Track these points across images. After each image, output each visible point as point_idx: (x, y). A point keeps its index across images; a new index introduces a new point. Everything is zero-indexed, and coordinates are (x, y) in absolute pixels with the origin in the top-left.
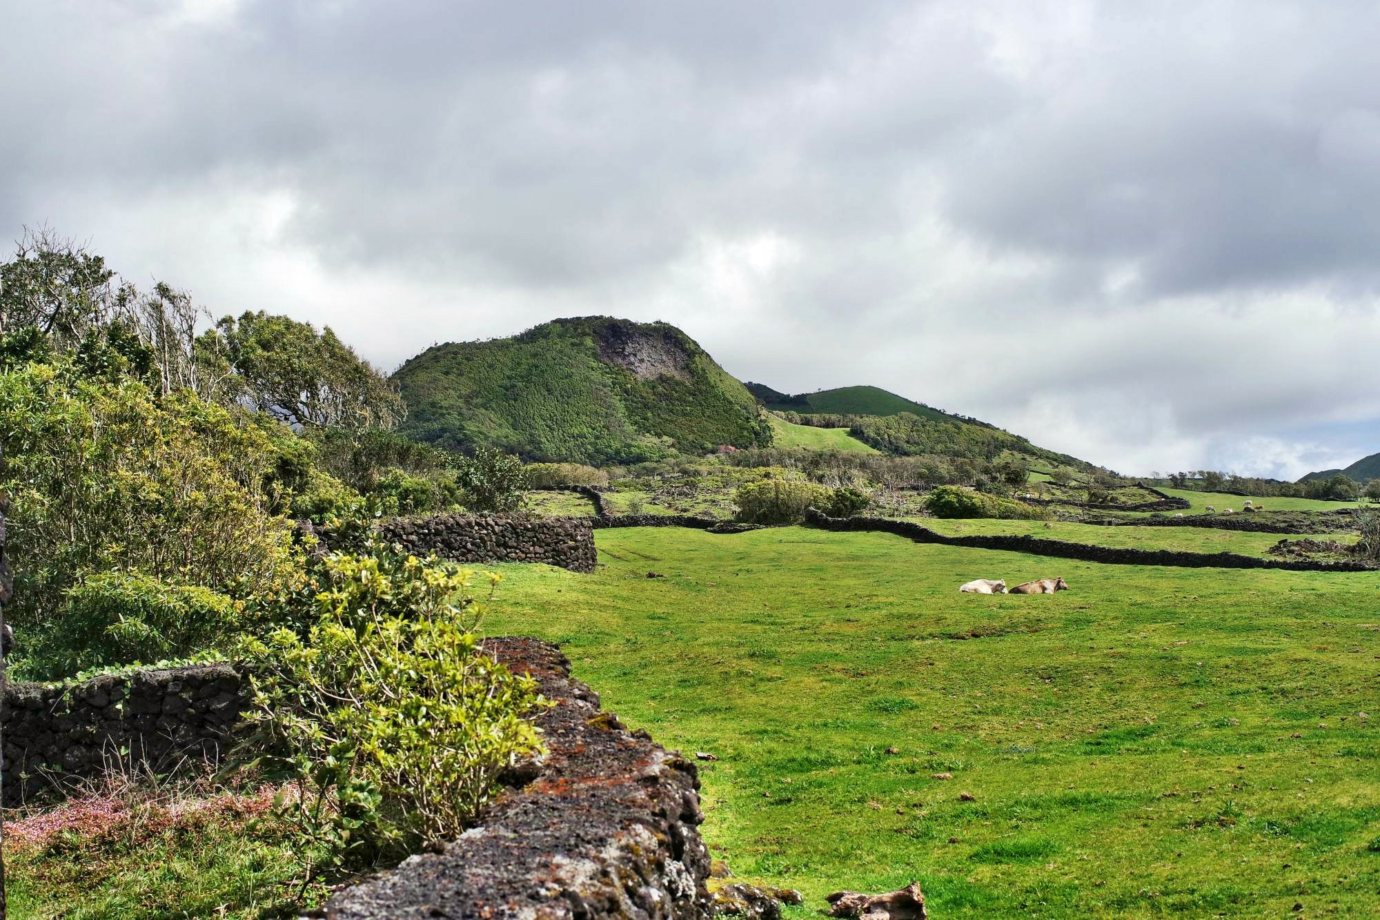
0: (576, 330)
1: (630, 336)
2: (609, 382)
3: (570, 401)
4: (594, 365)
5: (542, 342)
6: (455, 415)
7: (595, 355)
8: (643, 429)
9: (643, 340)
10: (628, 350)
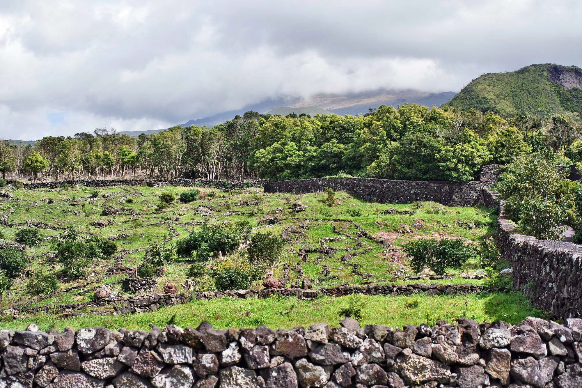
0: (540, 69)
1: (562, 71)
2: (553, 90)
3: (538, 97)
4: (548, 83)
5: (527, 73)
6: (493, 102)
7: (548, 79)
8: (566, 109)
9: (567, 73)
10: (561, 77)
